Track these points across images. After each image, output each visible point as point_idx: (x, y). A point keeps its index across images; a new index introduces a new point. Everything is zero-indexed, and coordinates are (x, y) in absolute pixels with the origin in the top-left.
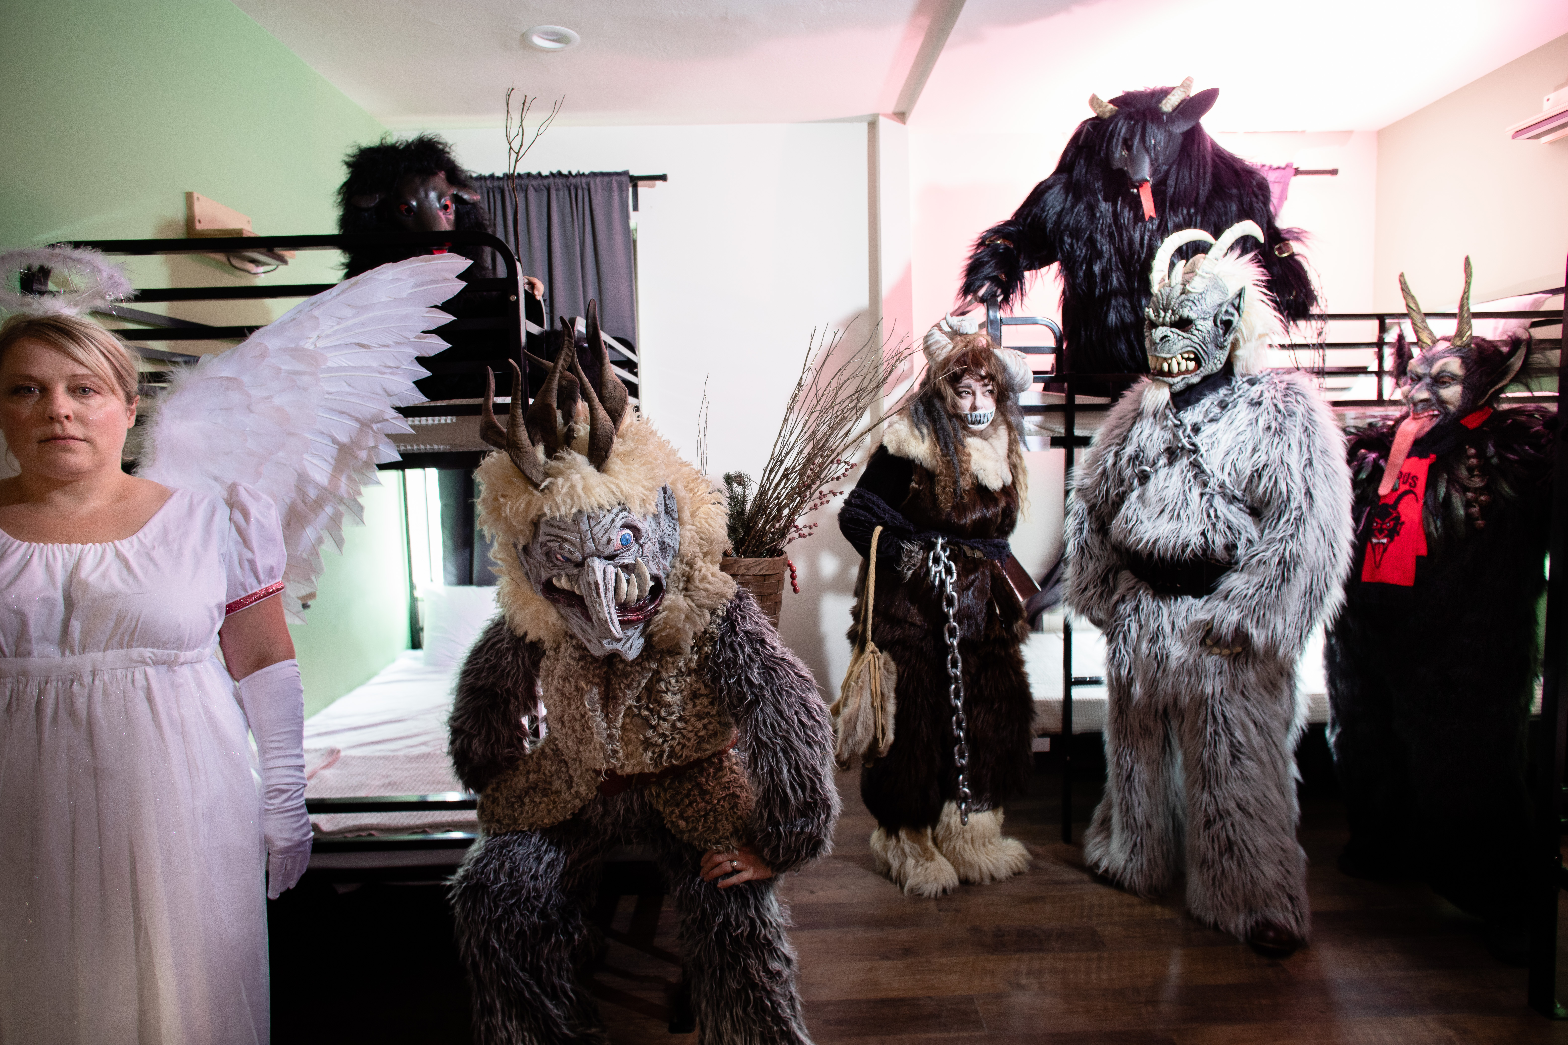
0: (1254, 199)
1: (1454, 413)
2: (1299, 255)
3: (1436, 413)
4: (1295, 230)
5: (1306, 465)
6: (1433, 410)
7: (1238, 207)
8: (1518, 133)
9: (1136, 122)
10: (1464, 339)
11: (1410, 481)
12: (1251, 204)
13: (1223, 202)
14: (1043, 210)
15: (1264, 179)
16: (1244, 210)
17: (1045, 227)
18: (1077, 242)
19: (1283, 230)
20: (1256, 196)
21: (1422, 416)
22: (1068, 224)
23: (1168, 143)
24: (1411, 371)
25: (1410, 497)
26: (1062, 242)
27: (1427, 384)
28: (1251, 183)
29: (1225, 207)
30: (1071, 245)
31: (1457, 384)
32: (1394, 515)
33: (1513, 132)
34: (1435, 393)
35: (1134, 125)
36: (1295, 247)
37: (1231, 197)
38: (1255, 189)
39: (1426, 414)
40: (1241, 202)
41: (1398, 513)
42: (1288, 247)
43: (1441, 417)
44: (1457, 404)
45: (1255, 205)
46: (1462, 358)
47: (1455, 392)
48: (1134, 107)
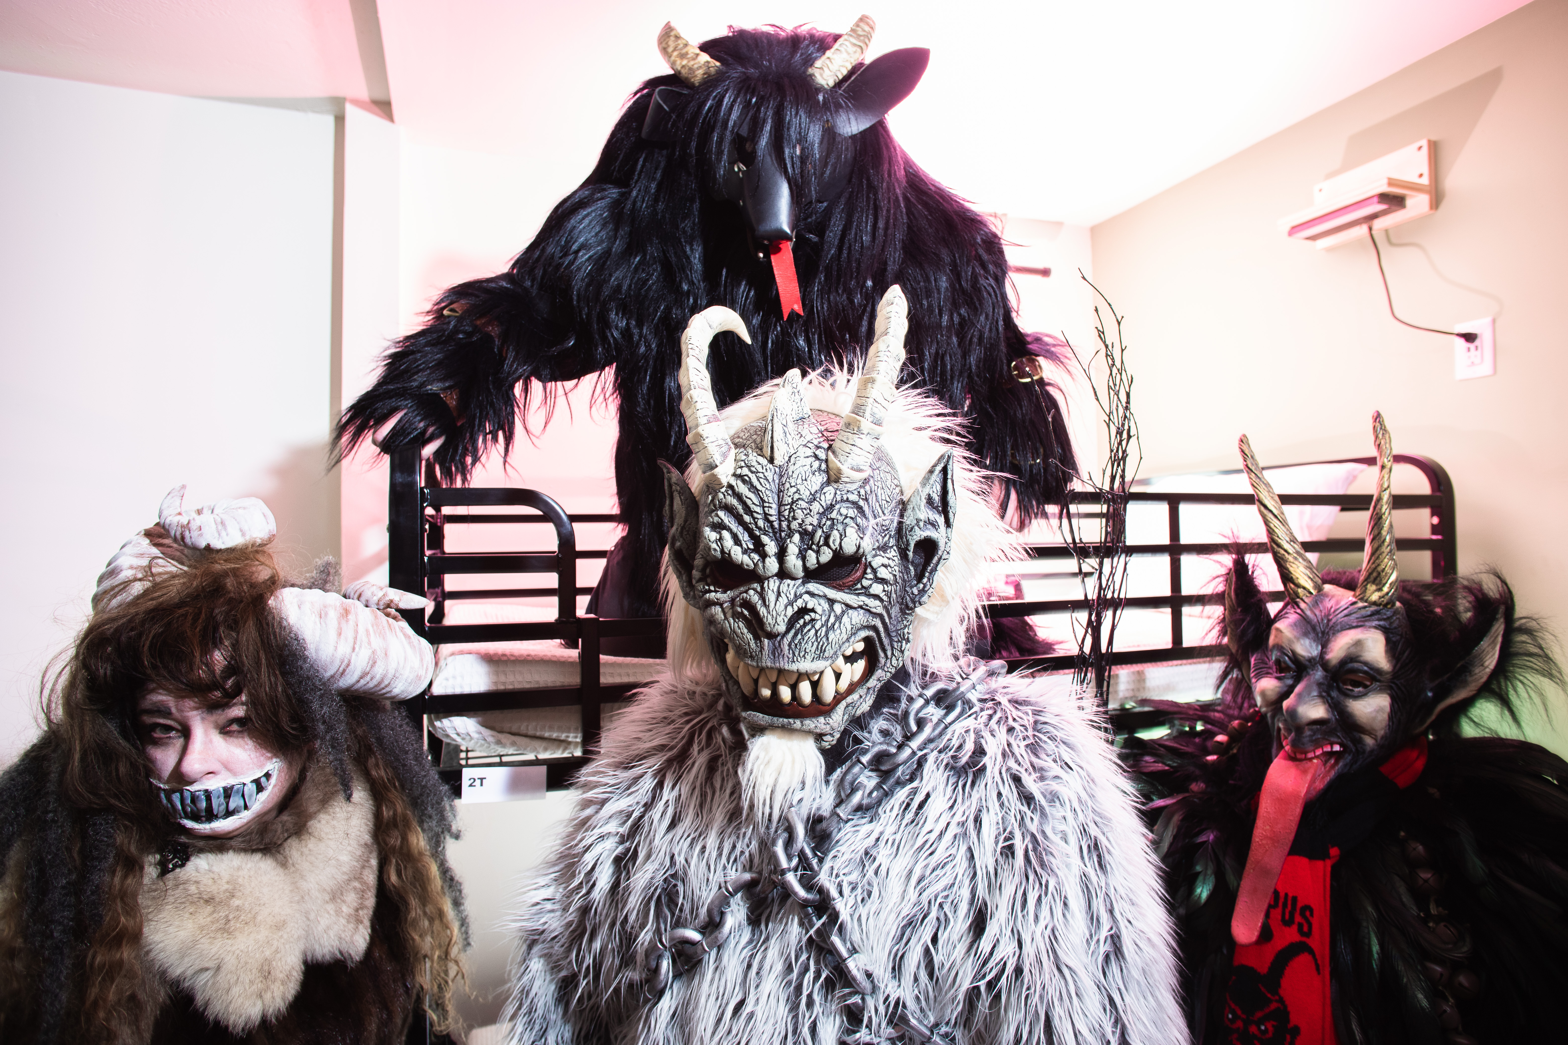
0: (979, 270)
1: (1372, 751)
2: (1049, 384)
3: (1337, 748)
4: (1046, 339)
5: (1107, 957)
6: (1332, 744)
7: (949, 279)
8: (1294, 230)
9: (762, 100)
10: (1386, 589)
11: (1298, 918)
12: (975, 278)
13: (922, 268)
14: (565, 253)
15: (995, 236)
16: (963, 291)
17: (569, 287)
18: (640, 325)
19: (1028, 335)
20: (984, 266)
21: (1310, 755)
22: (619, 287)
23: (828, 156)
24: (1279, 647)
25: (1304, 959)
26: (605, 324)
27: (1319, 685)
28: (975, 239)
29: (927, 280)
30: (627, 330)
31: (1381, 690)
32: (1274, 1006)
33: (1287, 228)
34: (1336, 707)
35: (758, 105)
36: (1048, 370)
37: (937, 264)
38: (981, 251)
39: (1319, 752)
40: (956, 275)
41: (1281, 1000)
42: (1036, 368)
43: (1348, 758)
44: (1381, 733)
45: (982, 281)
46: (1385, 631)
47: (1380, 710)
48: (756, 66)
